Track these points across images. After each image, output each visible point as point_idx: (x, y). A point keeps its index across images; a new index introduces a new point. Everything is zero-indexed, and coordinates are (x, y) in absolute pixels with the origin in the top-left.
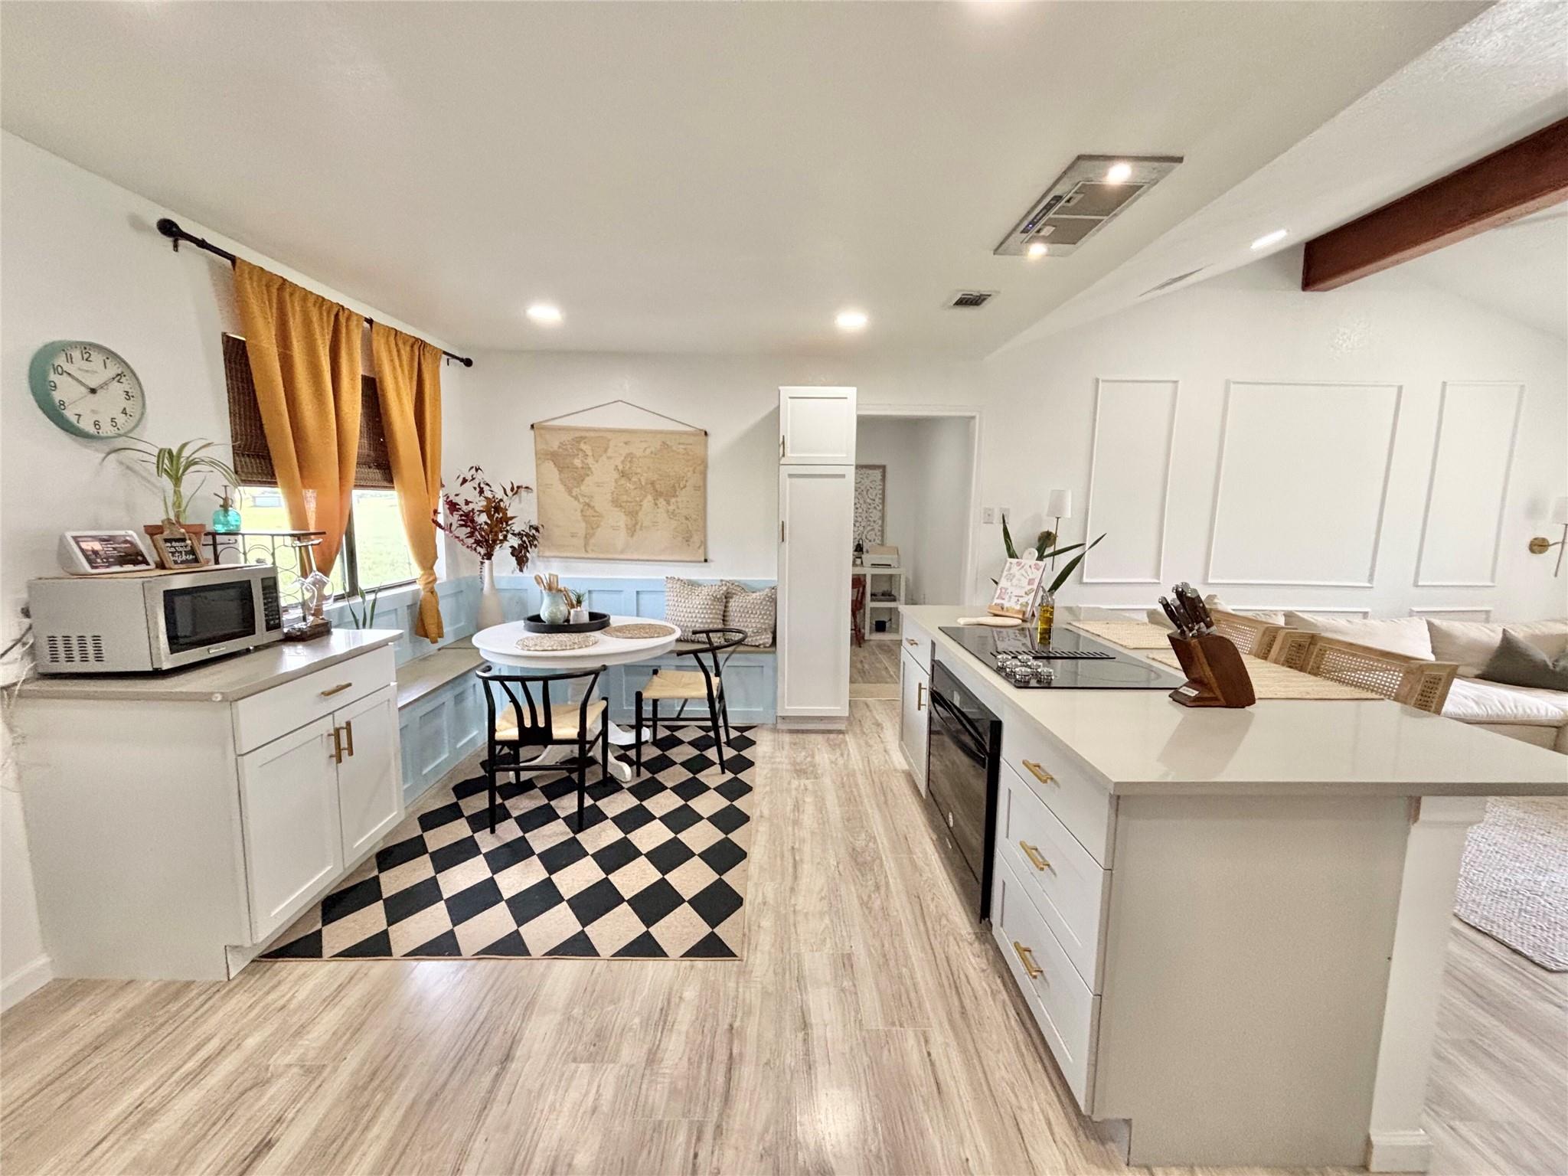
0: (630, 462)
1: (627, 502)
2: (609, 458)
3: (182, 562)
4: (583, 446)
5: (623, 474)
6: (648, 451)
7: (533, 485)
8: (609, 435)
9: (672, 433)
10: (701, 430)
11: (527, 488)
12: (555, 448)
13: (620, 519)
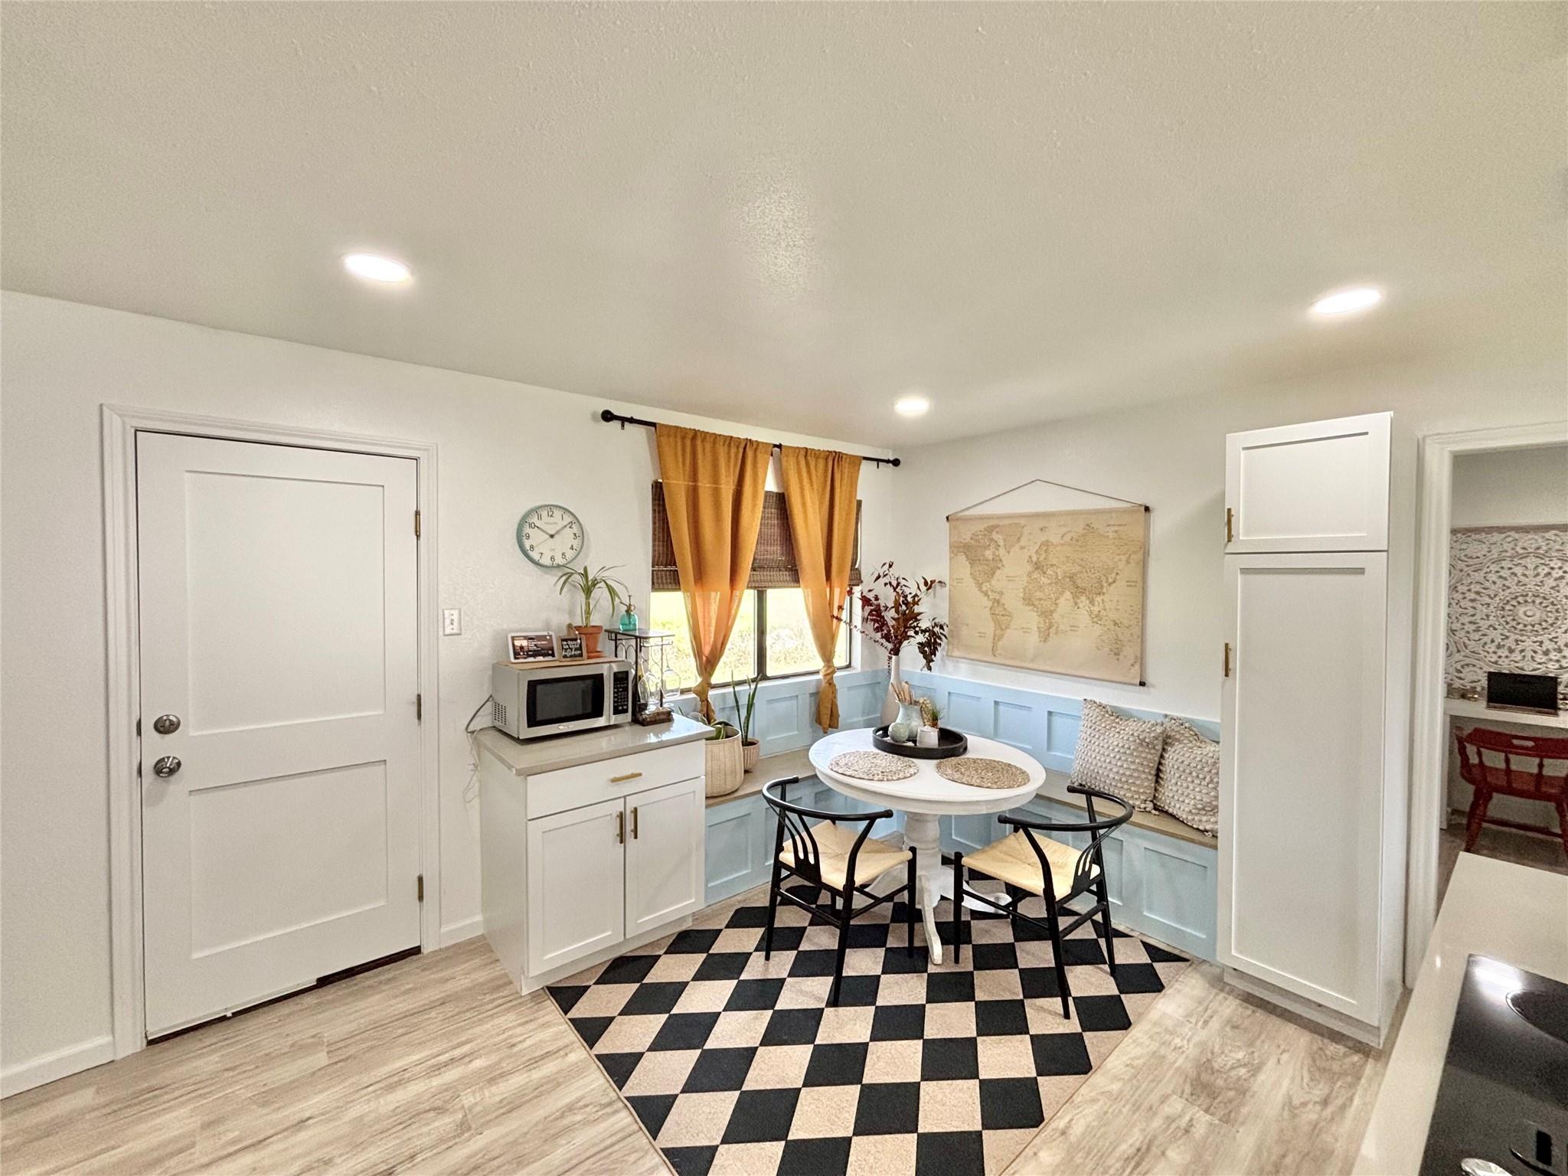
0: (1046, 551)
1: (1040, 599)
2: (1022, 548)
3: (571, 656)
4: (995, 536)
5: (1038, 567)
6: (1067, 538)
7: (946, 580)
8: (1022, 522)
9: (1097, 512)
10: (1141, 505)
11: (940, 582)
12: (968, 539)
13: (1032, 619)
